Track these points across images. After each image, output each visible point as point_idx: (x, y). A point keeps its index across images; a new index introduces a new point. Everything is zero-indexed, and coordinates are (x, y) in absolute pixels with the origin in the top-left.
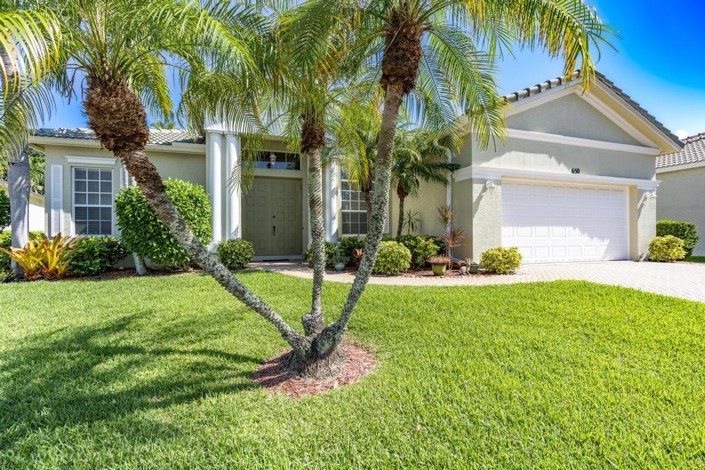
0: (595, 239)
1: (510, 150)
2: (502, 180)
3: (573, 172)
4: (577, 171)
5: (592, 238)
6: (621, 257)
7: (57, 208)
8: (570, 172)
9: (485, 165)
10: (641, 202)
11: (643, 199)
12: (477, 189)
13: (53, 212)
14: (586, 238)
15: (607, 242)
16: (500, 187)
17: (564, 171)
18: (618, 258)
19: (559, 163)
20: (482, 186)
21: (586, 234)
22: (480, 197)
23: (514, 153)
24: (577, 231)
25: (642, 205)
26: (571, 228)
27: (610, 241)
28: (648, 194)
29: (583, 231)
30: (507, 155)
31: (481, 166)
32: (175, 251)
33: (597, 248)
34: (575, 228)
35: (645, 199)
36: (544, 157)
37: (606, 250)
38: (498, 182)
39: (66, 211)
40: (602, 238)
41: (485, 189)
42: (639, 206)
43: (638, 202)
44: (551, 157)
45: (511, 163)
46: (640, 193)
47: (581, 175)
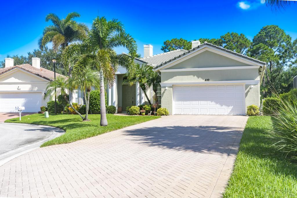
0: (224, 107)
1: (176, 76)
2: (172, 86)
3: (205, 80)
4: (208, 80)
5: (222, 106)
6: (241, 113)
7: (80, 97)
8: (204, 81)
9: (166, 82)
10: (247, 90)
11: (249, 88)
12: (163, 90)
13: (79, 98)
14: (218, 106)
15: (231, 107)
16: (172, 89)
17: (201, 81)
18: (239, 113)
19: (199, 78)
20: (164, 89)
21: (218, 104)
22: (164, 92)
23: (177, 77)
24: (213, 103)
25: (248, 91)
26: (210, 102)
27: (234, 107)
28: (252, 86)
29: (217, 103)
30: (175, 78)
31: (164, 82)
32: (96, 108)
33: (226, 110)
34: (212, 101)
35: (250, 89)
36: (192, 76)
37: (231, 111)
38: (170, 87)
39: (81, 98)
40: (229, 106)
41: (165, 90)
42: (246, 92)
43: (246, 90)
44: (194, 76)
45: (176, 80)
46: (247, 86)
47: (210, 82)
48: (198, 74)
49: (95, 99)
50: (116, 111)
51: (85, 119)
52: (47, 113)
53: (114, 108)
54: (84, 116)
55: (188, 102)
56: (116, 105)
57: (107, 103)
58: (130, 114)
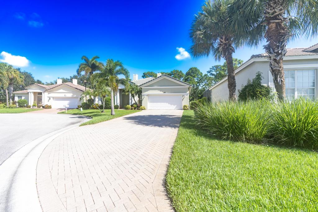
0: (172, 105)
2: (148, 95)
4: (165, 92)
6: (180, 109)
7: (100, 101)
8: (163, 93)
9: (144, 93)
12: (143, 97)
14: (170, 105)
15: (176, 106)
17: (162, 93)
18: (179, 109)
23: (150, 91)
24: (167, 104)
25: (184, 98)
27: (177, 106)
28: (185, 96)
29: (169, 104)
32: (108, 106)
33: (173, 107)
36: (157, 91)
38: (147, 96)
40: (175, 105)
42: (183, 98)
45: (150, 92)
46: (183, 96)
47: (166, 93)
48: (160, 90)
49: (108, 101)
50: (119, 108)
51: (102, 112)
52: (81, 108)
53: (118, 106)
54: (102, 110)
55: (156, 103)
56: (119, 105)
57: (114, 104)
58: (126, 109)
